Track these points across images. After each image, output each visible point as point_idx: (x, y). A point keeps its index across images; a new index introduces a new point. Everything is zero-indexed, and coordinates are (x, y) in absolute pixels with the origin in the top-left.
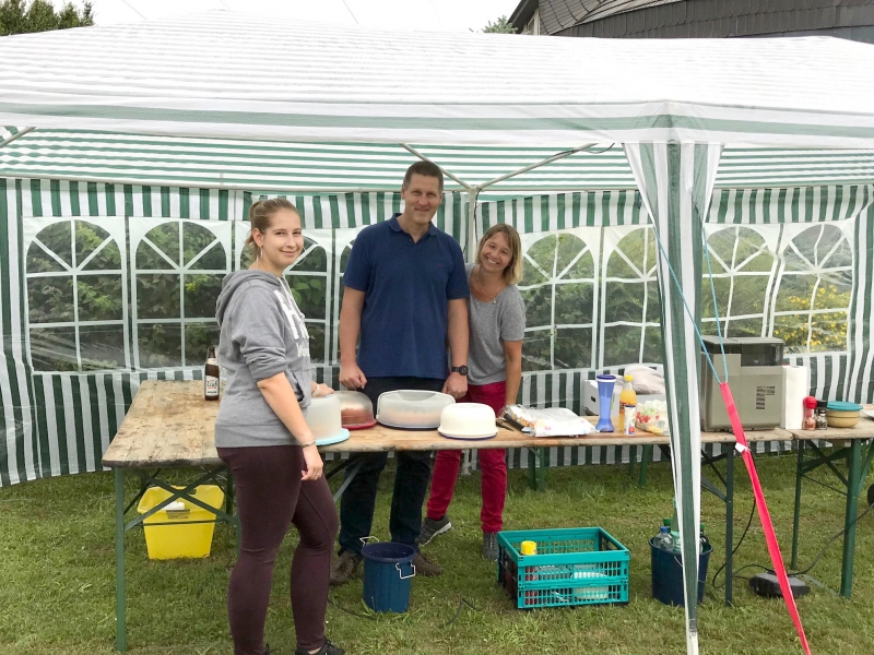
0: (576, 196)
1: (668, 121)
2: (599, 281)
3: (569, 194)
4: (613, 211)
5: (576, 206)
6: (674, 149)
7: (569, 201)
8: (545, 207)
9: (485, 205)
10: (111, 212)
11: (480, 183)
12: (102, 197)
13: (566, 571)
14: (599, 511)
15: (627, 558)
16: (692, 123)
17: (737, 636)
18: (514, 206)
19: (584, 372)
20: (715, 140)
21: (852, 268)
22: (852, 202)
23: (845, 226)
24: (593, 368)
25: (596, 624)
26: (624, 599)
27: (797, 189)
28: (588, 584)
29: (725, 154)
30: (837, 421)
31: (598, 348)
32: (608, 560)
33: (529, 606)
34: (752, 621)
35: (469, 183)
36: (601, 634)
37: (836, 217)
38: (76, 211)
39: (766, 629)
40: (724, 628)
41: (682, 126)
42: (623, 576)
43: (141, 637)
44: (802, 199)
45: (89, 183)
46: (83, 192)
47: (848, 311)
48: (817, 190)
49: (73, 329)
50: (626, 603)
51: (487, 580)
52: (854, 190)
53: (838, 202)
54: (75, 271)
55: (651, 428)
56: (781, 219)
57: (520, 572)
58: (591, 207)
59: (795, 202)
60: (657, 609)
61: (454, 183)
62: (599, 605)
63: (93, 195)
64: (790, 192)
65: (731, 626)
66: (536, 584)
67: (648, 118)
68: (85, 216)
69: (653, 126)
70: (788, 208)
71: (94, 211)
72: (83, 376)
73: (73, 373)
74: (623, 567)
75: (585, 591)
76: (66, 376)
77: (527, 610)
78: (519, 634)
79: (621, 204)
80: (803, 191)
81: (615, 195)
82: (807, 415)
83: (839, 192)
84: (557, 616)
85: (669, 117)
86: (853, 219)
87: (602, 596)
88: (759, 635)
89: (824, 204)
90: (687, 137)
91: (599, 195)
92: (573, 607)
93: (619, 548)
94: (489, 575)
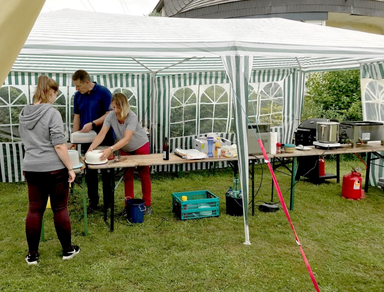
0: (190, 74)
1: (235, 48)
2: (198, 104)
3: (187, 73)
4: (203, 79)
5: (190, 78)
6: (237, 58)
7: (188, 76)
8: (179, 78)
9: (159, 78)
10: (23, 83)
11: (156, 70)
12: (20, 78)
13: (196, 206)
14: (202, 184)
15: (218, 200)
16: (243, 49)
17: (258, 226)
18: (169, 78)
19: (193, 136)
20: (251, 55)
21: (283, 97)
22: (283, 75)
23: (281, 83)
24: (196, 135)
25: (209, 224)
26: (217, 215)
27: (265, 71)
28: (205, 210)
29: (255, 58)
30: (287, 151)
31: (198, 128)
32: (212, 201)
33: (185, 219)
34: (262, 220)
35: (153, 70)
36: (212, 227)
37: (277, 80)
38: (10, 83)
39: (268, 223)
40: (253, 223)
41: (240, 50)
42: (217, 207)
43: (50, 236)
44: (266, 74)
45: (15, 72)
46: (13, 75)
47: (282, 112)
48: (271, 71)
49: (10, 126)
50: (218, 216)
51: (169, 210)
52: (284, 71)
53: (278, 75)
54: (10, 105)
55: (226, 155)
56: (259, 81)
57: (182, 207)
58: (195, 78)
59: (264, 75)
60: (229, 218)
61: (148, 70)
62: (209, 217)
63: (17, 77)
64: (263, 71)
65: (255, 223)
66: (188, 211)
67: (229, 47)
68: (14, 85)
69: (230, 50)
70: (261, 77)
71: (17, 83)
72: (14, 144)
73: (10, 143)
74: (217, 203)
75: (204, 212)
76: (7, 144)
77: (185, 220)
78: (184, 228)
79: (206, 77)
80: (267, 71)
81: (203, 74)
82: (278, 149)
83: (279, 71)
84: (196, 221)
85: (236, 47)
86: (283, 80)
87: (210, 214)
88: (265, 225)
89: (274, 75)
90: (242, 54)
91: (198, 74)
92: (200, 218)
93: (215, 197)
94: (169, 208)
